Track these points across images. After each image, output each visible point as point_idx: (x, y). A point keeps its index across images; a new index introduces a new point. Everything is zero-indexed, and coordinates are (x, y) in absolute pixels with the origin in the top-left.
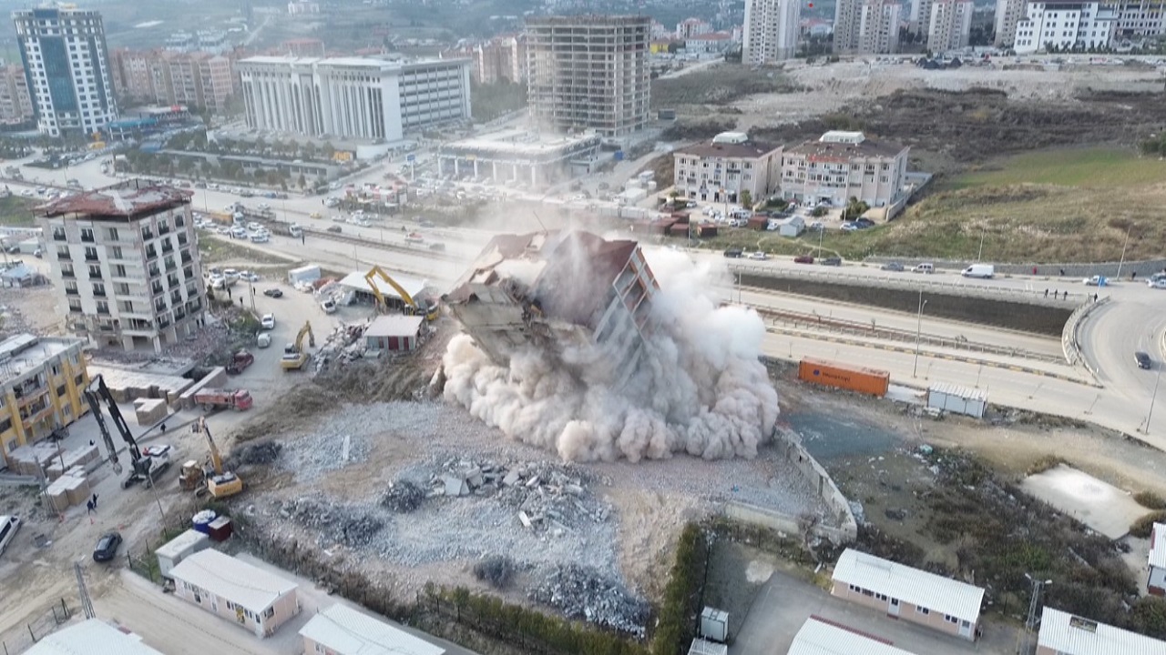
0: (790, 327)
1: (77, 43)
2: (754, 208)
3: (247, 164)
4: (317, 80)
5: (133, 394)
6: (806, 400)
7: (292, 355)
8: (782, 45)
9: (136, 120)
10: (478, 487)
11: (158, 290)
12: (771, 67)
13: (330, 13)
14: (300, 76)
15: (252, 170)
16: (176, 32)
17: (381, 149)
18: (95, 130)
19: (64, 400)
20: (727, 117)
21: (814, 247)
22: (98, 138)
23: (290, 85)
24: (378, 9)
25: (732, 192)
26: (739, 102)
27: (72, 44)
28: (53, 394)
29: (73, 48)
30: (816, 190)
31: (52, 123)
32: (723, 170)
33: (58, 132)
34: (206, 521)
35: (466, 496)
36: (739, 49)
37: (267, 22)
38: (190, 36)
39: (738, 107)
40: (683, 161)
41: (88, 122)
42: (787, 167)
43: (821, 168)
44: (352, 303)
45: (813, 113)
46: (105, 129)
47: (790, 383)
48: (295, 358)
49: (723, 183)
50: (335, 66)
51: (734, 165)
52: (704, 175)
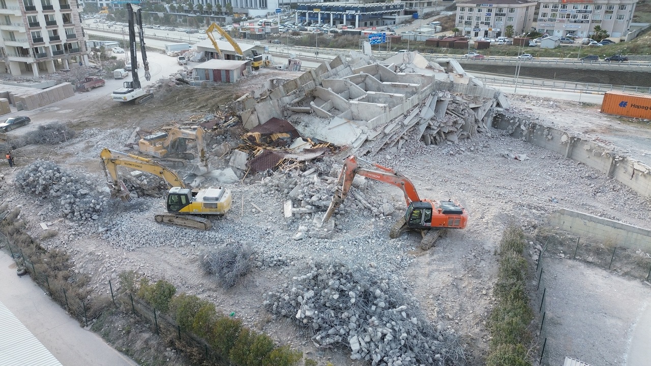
11: (34, 24)
15: (181, 19)
18: (105, 5)
21: (572, 53)
22: (106, 9)
25: (498, 30)
30: (564, 25)
32: (493, 13)
40: (463, 9)
43: (570, 8)
44: (201, 60)
46: (110, 5)
49: (492, 24)
51: (501, 10)
52: (478, 18)
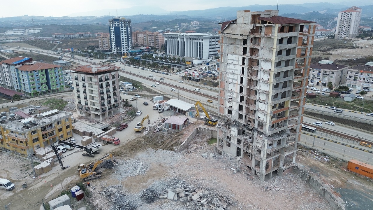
0: (345, 141)
1: (123, 28)
2: (333, 89)
3: (160, 64)
4: (185, 40)
5: (86, 133)
6: (351, 181)
7: (138, 127)
8: (351, 33)
9: (136, 51)
10: (182, 197)
11: (103, 99)
12: (346, 40)
13: (202, 25)
14: (180, 38)
15: (160, 65)
16: (159, 30)
17: (201, 62)
18: (125, 53)
19: (61, 133)
20: (326, 56)
21: (360, 107)
22: (126, 55)
23: (177, 41)
24: (215, 24)
25: (325, 82)
26: (332, 51)
27: (122, 28)
28: (57, 131)
29: (122, 30)
30: (362, 84)
31: (115, 50)
32: (321, 74)
33: (116, 52)
34: (75, 191)
35: (175, 201)
36: (334, 35)
37: (184, 27)
38: (163, 31)
39: (331, 53)
41: (124, 50)
42: (350, 74)
43: (365, 75)
44: (168, 110)
45: (363, 56)
46: (128, 52)
47: (342, 171)
48: (139, 128)
49: (321, 79)
50: (190, 35)
51: (326, 72)
52: (313, 75)
